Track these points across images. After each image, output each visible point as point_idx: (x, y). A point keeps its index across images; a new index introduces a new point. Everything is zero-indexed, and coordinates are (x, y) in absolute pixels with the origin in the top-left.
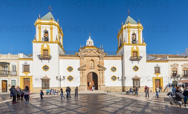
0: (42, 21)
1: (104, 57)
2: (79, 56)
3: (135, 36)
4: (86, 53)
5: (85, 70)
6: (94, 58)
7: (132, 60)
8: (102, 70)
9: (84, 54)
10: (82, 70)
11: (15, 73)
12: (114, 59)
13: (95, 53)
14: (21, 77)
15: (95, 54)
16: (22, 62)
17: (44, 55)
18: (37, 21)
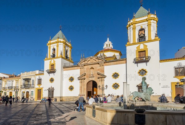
0: (52, 42)
1: (105, 63)
2: (79, 66)
3: (143, 31)
4: (86, 62)
5: (85, 79)
6: (94, 66)
7: (137, 62)
8: (102, 78)
9: (83, 63)
10: (82, 79)
11: (33, 86)
12: (117, 64)
13: (95, 60)
14: (36, 88)
15: (95, 62)
16: (37, 77)
17: (52, 69)
18: (49, 42)
